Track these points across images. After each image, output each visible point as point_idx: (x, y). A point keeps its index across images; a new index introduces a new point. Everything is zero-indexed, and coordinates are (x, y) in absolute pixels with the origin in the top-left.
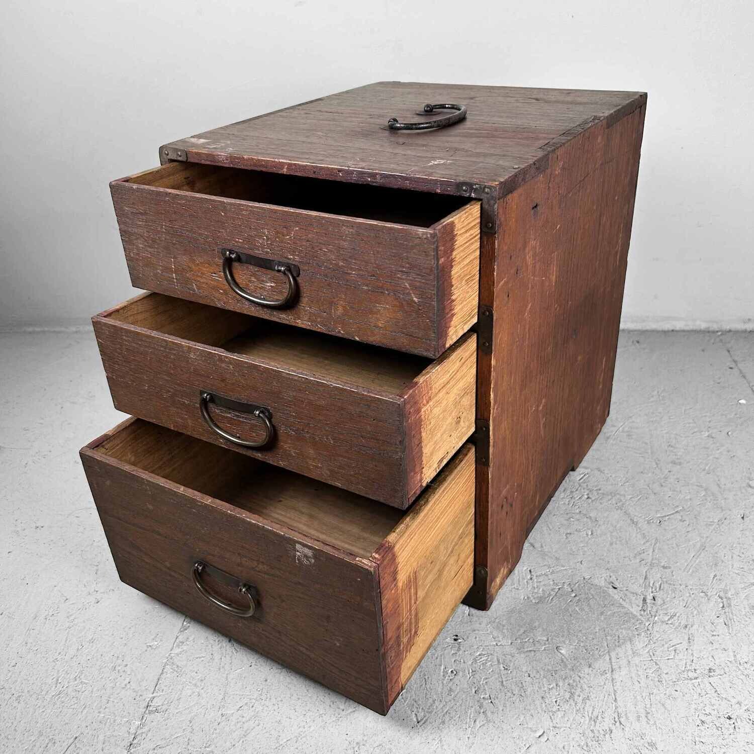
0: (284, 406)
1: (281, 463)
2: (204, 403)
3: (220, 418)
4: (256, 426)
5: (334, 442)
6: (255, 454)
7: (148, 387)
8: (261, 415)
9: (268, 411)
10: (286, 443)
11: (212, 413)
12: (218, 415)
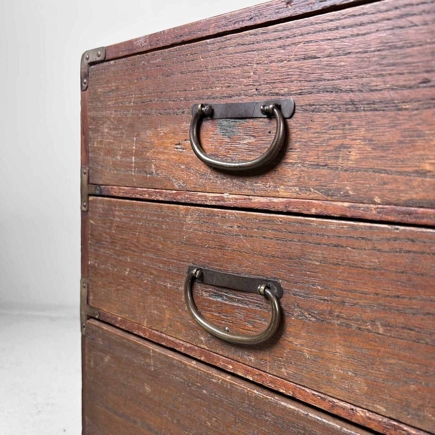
0: (305, 275)
1: (283, 370)
2: (192, 281)
3: (207, 304)
4: (255, 312)
5: (385, 331)
6: (247, 357)
7: (130, 271)
8: (268, 291)
9: (278, 285)
10: (297, 336)
11: (198, 298)
12: (206, 300)
